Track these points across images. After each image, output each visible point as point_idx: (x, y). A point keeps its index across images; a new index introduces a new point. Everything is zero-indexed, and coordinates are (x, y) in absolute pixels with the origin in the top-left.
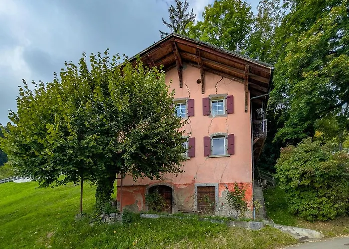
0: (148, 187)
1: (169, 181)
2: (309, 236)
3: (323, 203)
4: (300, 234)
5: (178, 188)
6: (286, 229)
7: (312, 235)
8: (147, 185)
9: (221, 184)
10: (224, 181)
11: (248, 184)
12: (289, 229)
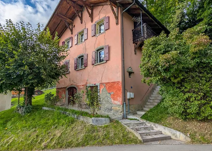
0: (67, 88)
1: (75, 84)
2: (173, 137)
3: (191, 100)
4: (163, 133)
5: (79, 88)
6: (149, 125)
7: (176, 137)
8: (66, 87)
9: (101, 84)
10: (103, 82)
11: (118, 82)
12: (152, 125)
